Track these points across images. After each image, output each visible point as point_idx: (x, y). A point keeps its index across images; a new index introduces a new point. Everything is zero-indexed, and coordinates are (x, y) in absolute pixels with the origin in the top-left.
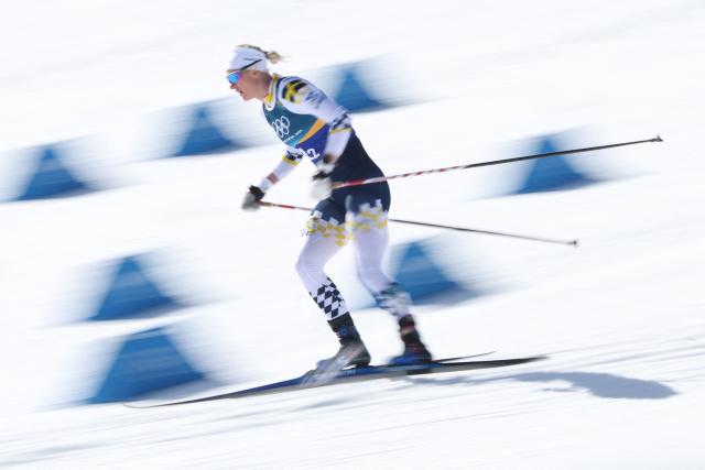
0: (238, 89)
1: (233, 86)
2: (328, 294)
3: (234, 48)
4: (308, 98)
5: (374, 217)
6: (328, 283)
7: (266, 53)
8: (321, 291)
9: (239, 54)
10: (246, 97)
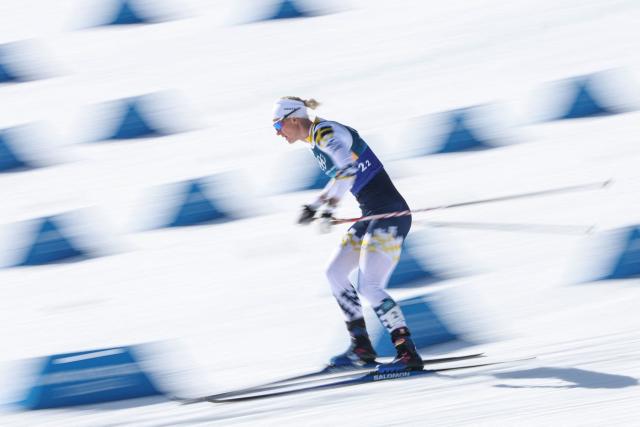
0: (283, 135)
1: (279, 132)
2: (349, 298)
3: (279, 100)
4: (328, 145)
5: (384, 241)
6: (350, 289)
7: (304, 102)
8: (344, 295)
9: (282, 104)
10: (291, 141)
